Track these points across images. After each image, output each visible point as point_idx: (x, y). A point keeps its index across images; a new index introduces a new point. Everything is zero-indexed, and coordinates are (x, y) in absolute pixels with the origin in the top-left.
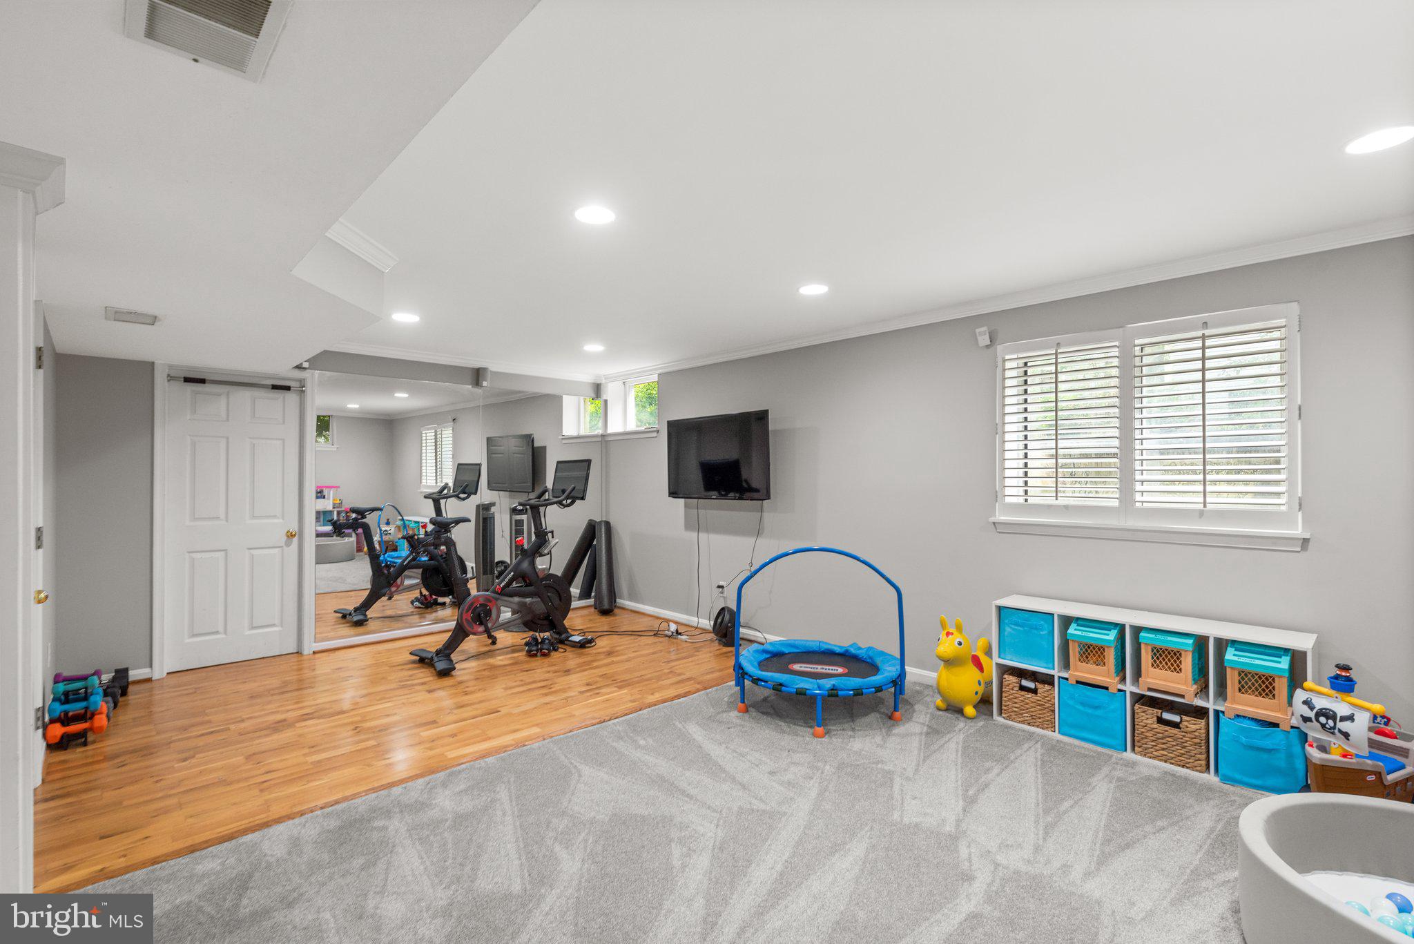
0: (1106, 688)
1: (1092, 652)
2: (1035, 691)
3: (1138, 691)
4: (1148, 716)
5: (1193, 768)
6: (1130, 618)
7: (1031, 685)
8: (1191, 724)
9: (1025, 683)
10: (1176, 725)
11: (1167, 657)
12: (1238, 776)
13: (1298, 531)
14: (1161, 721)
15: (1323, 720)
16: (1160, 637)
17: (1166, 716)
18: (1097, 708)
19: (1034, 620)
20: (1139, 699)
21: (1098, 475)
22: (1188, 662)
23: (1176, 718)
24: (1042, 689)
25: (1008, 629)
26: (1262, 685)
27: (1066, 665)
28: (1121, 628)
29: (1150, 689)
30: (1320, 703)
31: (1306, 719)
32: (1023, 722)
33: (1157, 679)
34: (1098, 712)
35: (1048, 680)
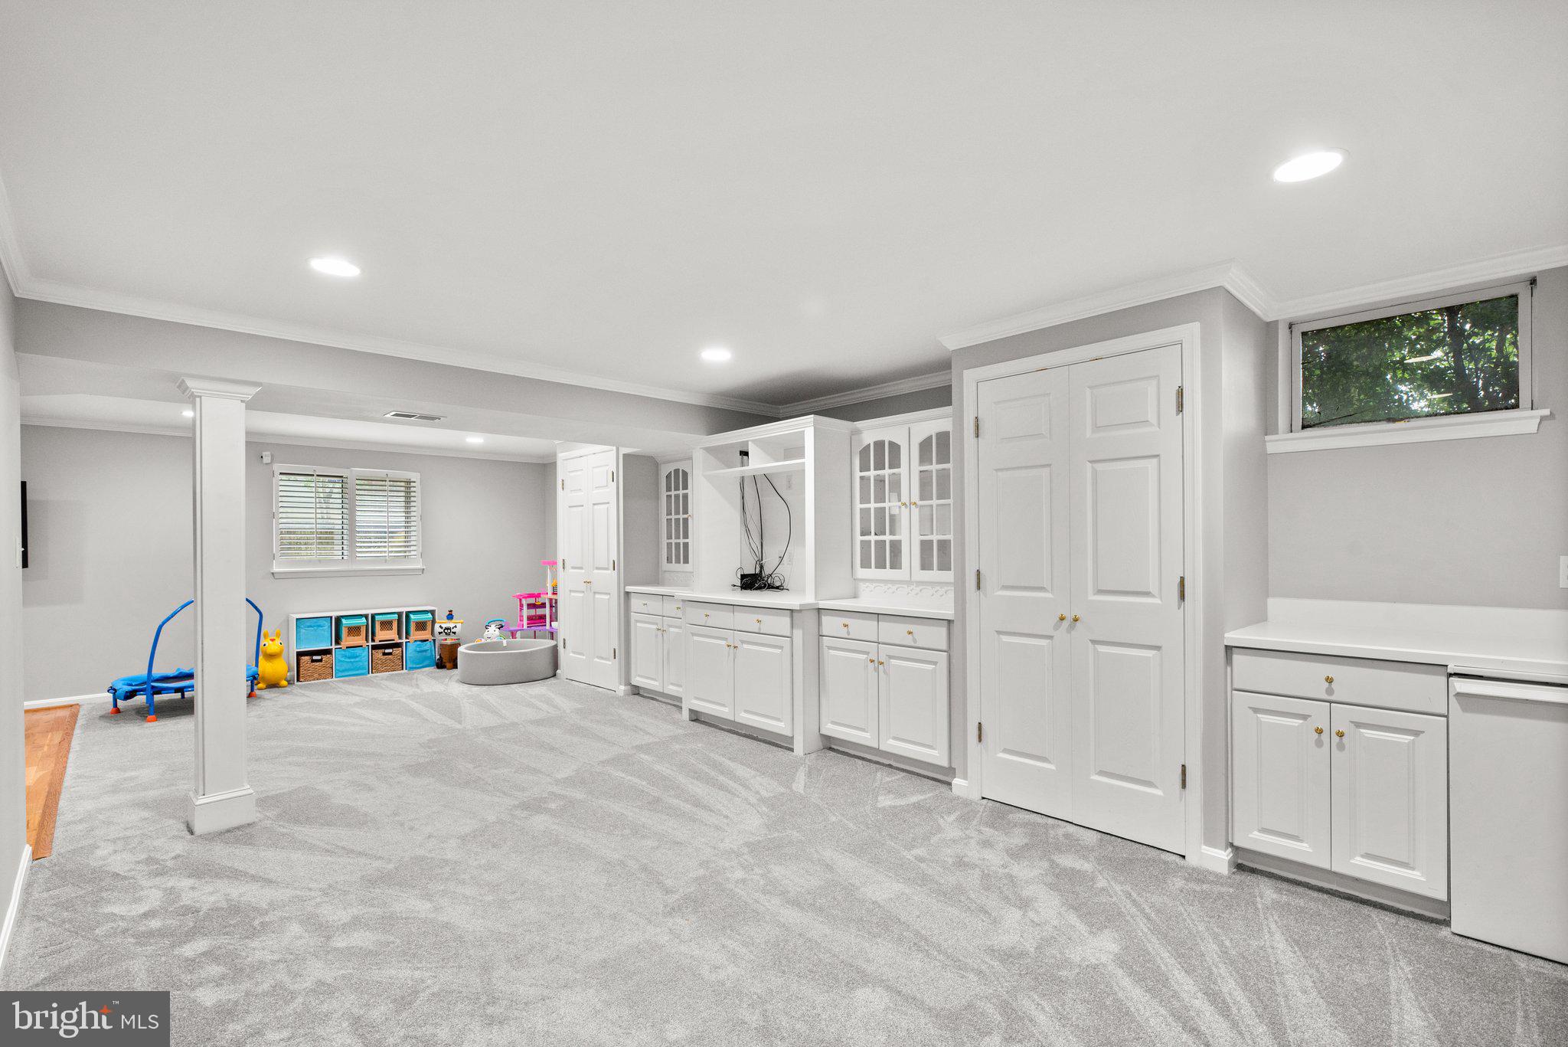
0: (362, 646)
1: (354, 631)
2: (321, 660)
3: (374, 644)
4: (379, 654)
5: (398, 670)
6: (370, 612)
7: (319, 658)
8: (397, 651)
9: (315, 658)
10: (390, 654)
11: (386, 625)
12: (414, 666)
13: (420, 566)
14: (384, 654)
15: (446, 631)
16: (384, 616)
17: (387, 651)
18: (357, 657)
19: (322, 622)
20: (374, 647)
21: (322, 543)
22: (395, 625)
23: (390, 651)
24: (325, 658)
25: (303, 631)
26: (421, 626)
27: (338, 641)
28: (366, 616)
29: (380, 641)
30: (444, 626)
31: (440, 633)
32: (314, 680)
33: (382, 635)
34: (357, 659)
35: (328, 652)
